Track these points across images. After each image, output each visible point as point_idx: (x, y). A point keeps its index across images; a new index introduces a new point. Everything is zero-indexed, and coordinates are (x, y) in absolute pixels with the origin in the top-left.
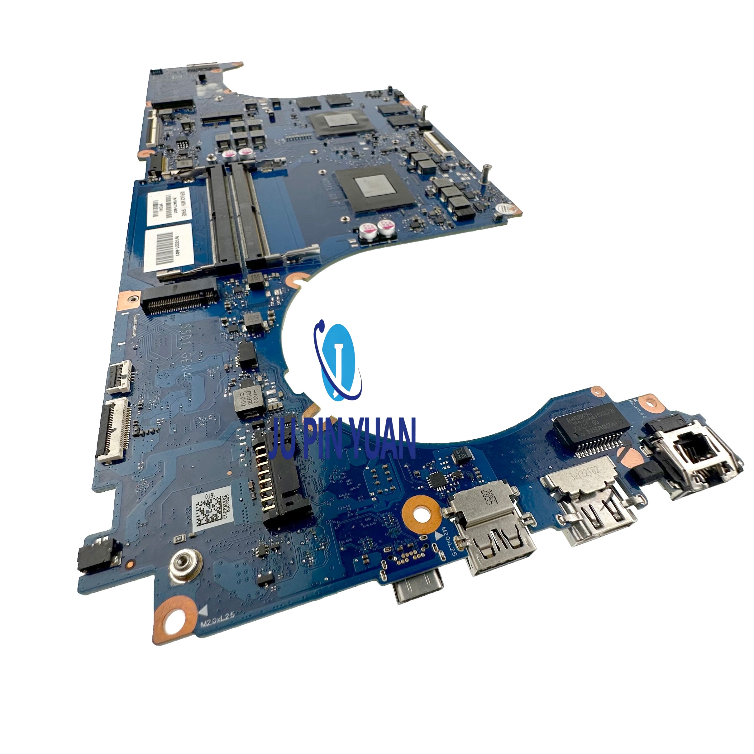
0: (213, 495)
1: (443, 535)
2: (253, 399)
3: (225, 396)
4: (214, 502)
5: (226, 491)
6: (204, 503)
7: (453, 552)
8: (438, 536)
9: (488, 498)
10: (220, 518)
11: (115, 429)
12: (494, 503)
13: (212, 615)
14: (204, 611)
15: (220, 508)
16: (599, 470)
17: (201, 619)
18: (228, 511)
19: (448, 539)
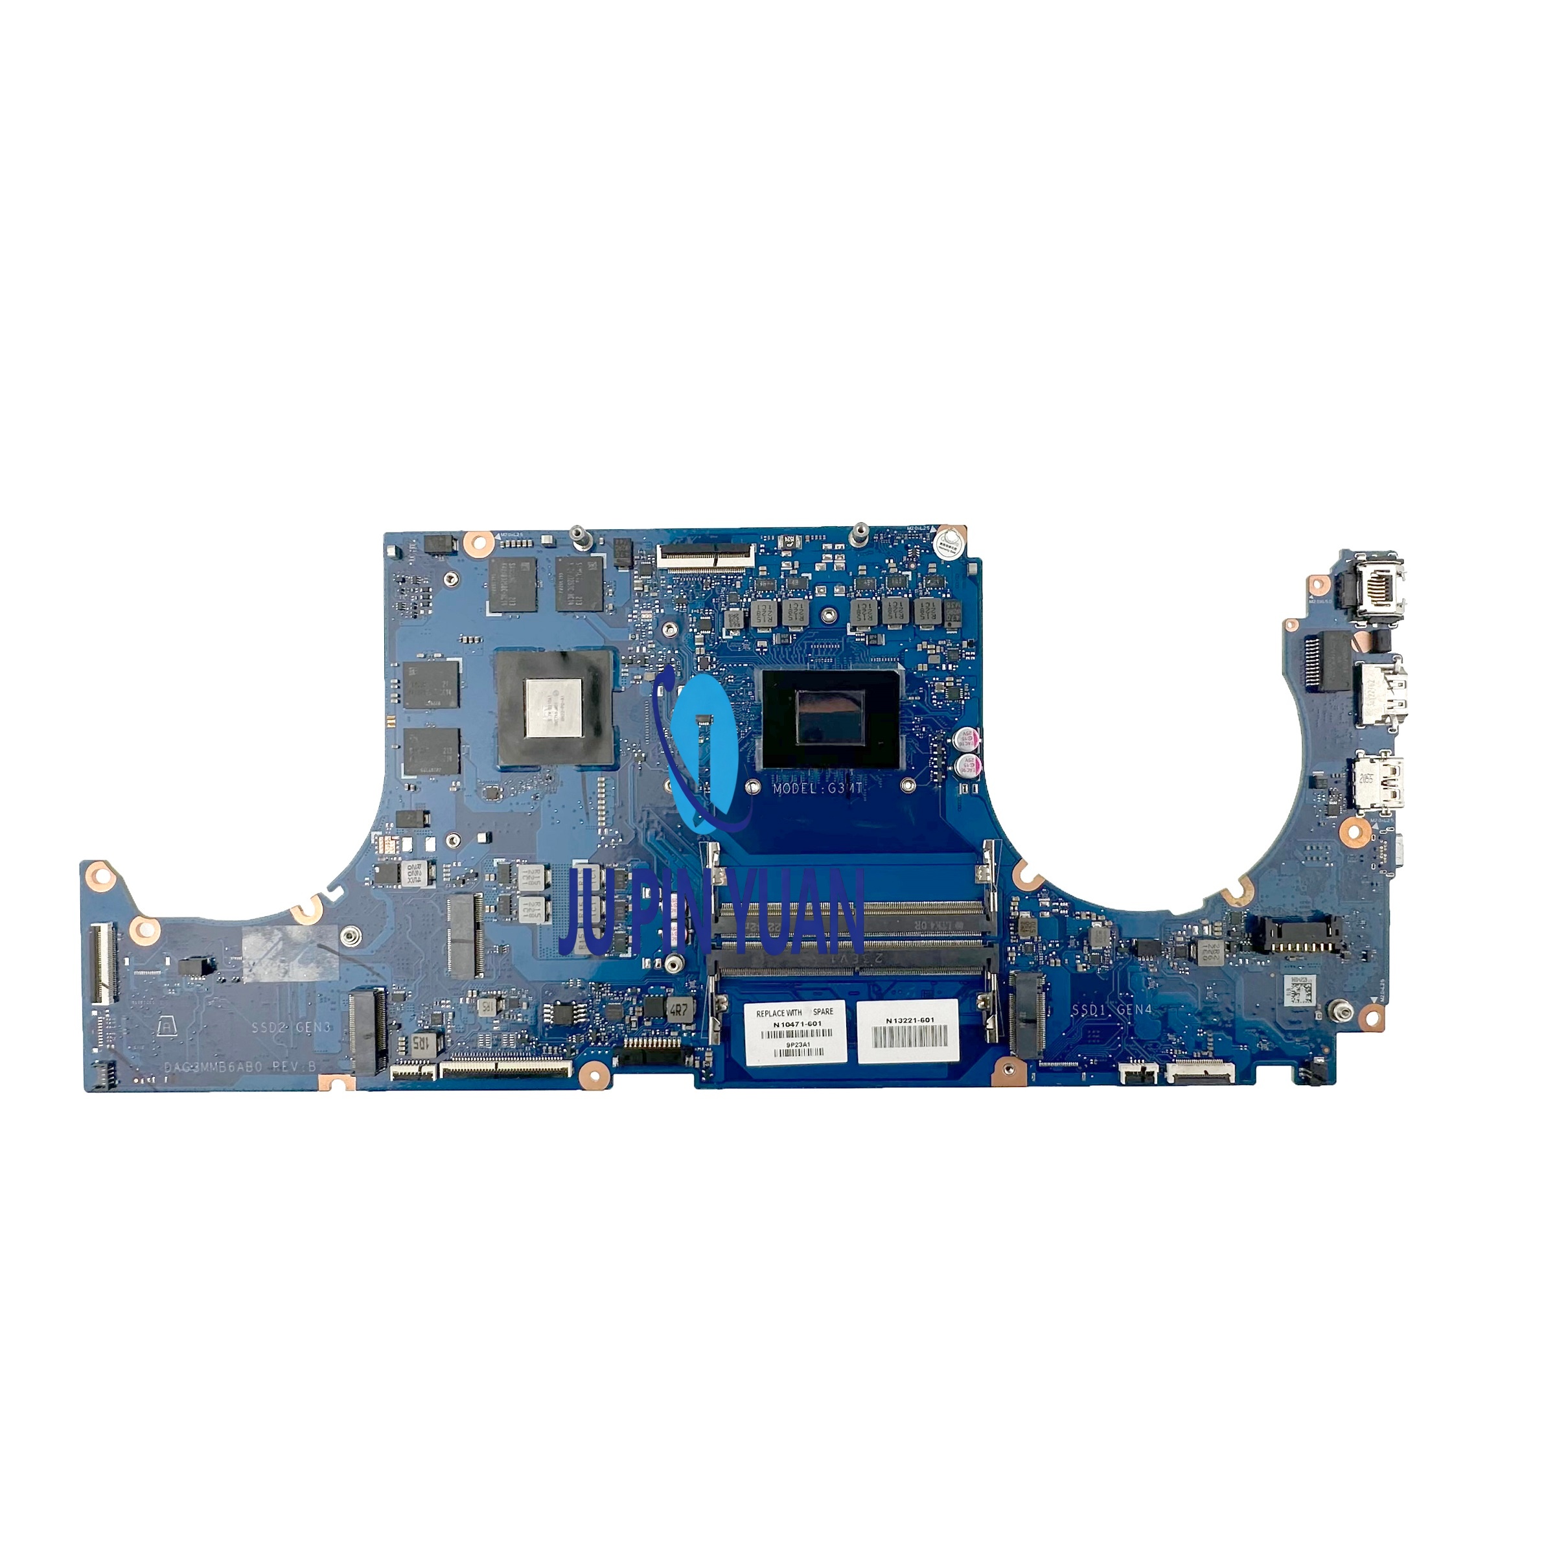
0: (1288, 989)
1: (1376, 824)
2: (1214, 949)
3: (1188, 973)
4: (1295, 989)
5: (1288, 980)
6: (1293, 997)
7: (1390, 821)
8: (1376, 827)
9: (1367, 780)
10: (1310, 985)
11: (1206, 1072)
12: (1372, 777)
13: (1378, 995)
14: (1374, 999)
15: (1302, 984)
16: (1373, 680)
17: (1378, 1002)
18: (1306, 979)
19: (1380, 820)
